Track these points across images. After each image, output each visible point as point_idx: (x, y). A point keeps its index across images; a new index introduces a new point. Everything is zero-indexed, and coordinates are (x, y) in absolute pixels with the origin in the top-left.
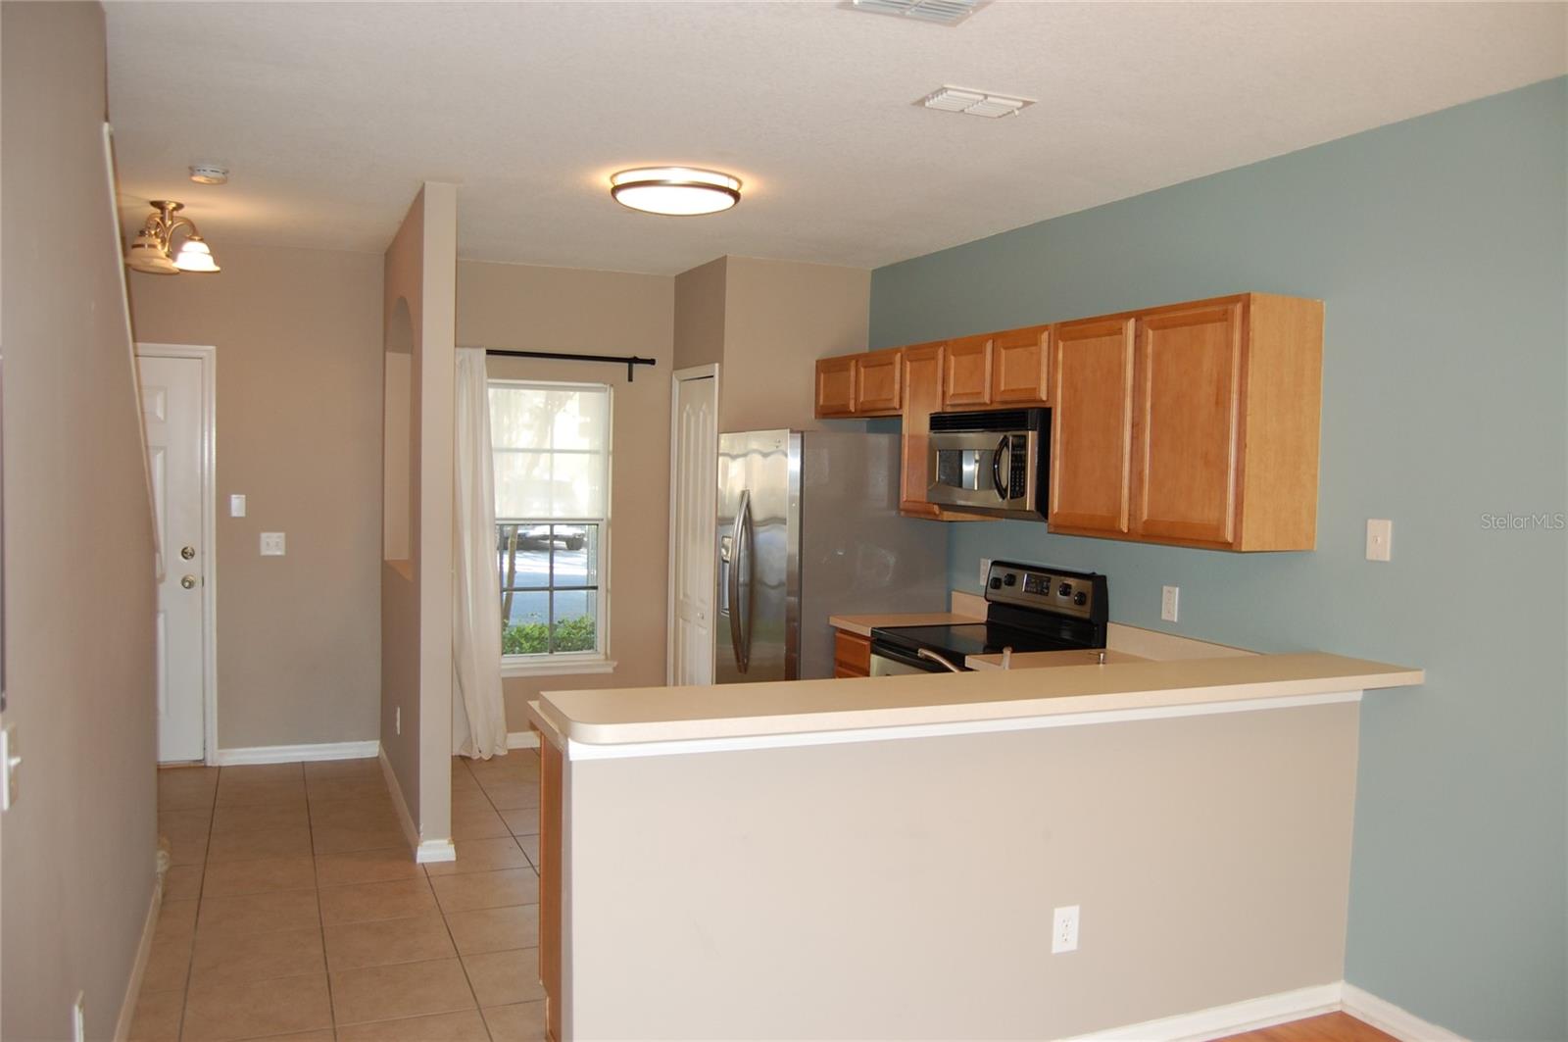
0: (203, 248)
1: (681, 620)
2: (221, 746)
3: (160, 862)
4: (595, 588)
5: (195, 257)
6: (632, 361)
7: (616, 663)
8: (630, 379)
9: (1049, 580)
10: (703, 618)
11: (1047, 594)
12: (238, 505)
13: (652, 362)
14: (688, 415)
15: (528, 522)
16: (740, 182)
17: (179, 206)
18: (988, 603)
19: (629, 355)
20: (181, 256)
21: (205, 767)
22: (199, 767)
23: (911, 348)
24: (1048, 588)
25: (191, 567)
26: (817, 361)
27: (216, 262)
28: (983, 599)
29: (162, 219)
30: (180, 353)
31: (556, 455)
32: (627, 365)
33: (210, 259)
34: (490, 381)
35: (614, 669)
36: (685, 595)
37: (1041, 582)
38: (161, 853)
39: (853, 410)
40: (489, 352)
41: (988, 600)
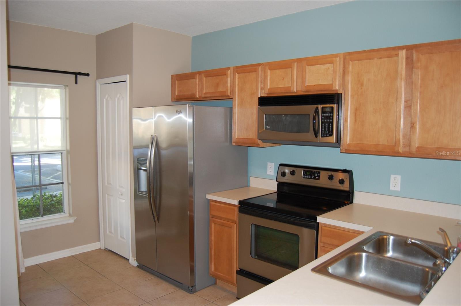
1: (107, 195)
4: (62, 183)
6: (77, 74)
7: (75, 218)
8: (76, 83)
9: (319, 173)
10: (122, 195)
11: (319, 179)
13: (88, 75)
14: (107, 100)
15: (27, 154)
18: (277, 183)
19: (77, 71)
23: (237, 67)
24: (319, 176)
26: (172, 76)
28: (276, 181)
31: (39, 120)
32: (74, 76)
35: (75, 220)
36: (109, 183)
37: (314, 174)
39: (198, 97)
41: (277, 182)
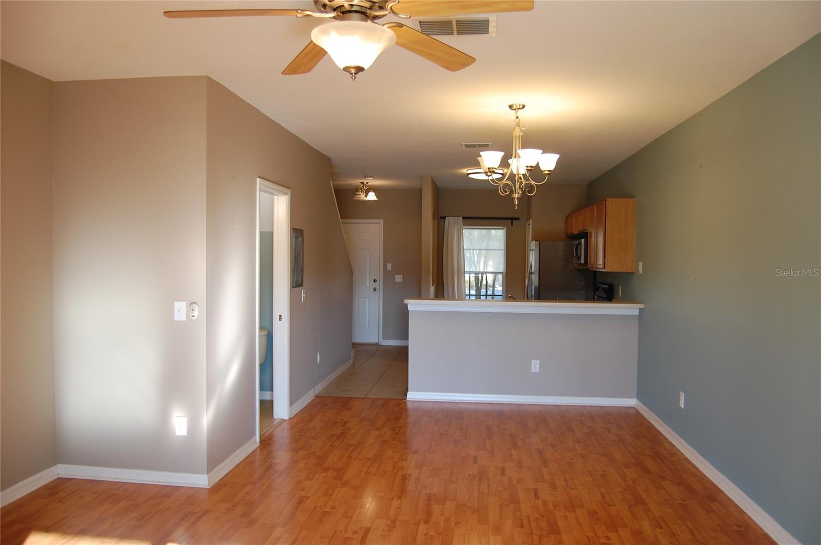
0: (373, 194)
2: (384, 339)
3: (352, 353)
5: (372, 196)
6: (512, 219)
8: (512, 224)
12: (389, 267)
13: (518, 219)
16: (503, 170)
17: (368, 183)
20: (368, 196)
21: (379, 345)
22: (377, 345)
25: (376, 285)
26: (566, 217)
27: (377, 198)
29: (363, 187)
30: (362, 222)
32: (509, 220)
33: (375, 197)
34: (464, 227)
38: (353, 351)
40: (463, 218)
